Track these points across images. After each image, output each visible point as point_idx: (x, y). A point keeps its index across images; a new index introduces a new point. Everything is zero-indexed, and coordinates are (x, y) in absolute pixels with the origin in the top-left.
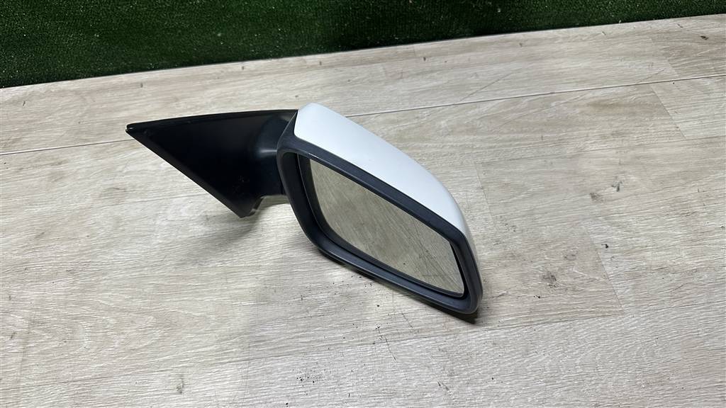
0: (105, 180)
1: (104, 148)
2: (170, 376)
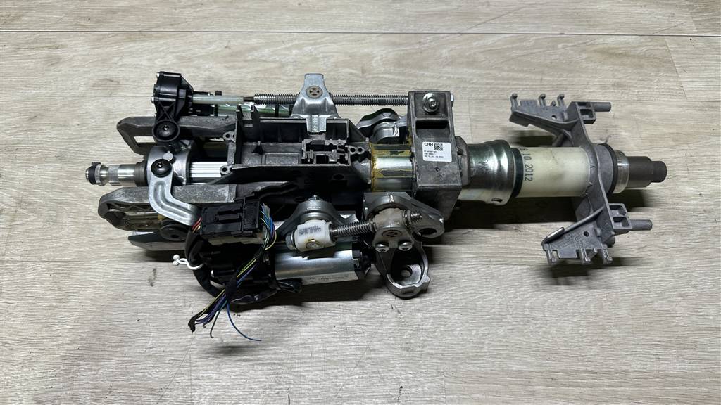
0: (100, 70)
1: (102, 37)
2: (143, 268)
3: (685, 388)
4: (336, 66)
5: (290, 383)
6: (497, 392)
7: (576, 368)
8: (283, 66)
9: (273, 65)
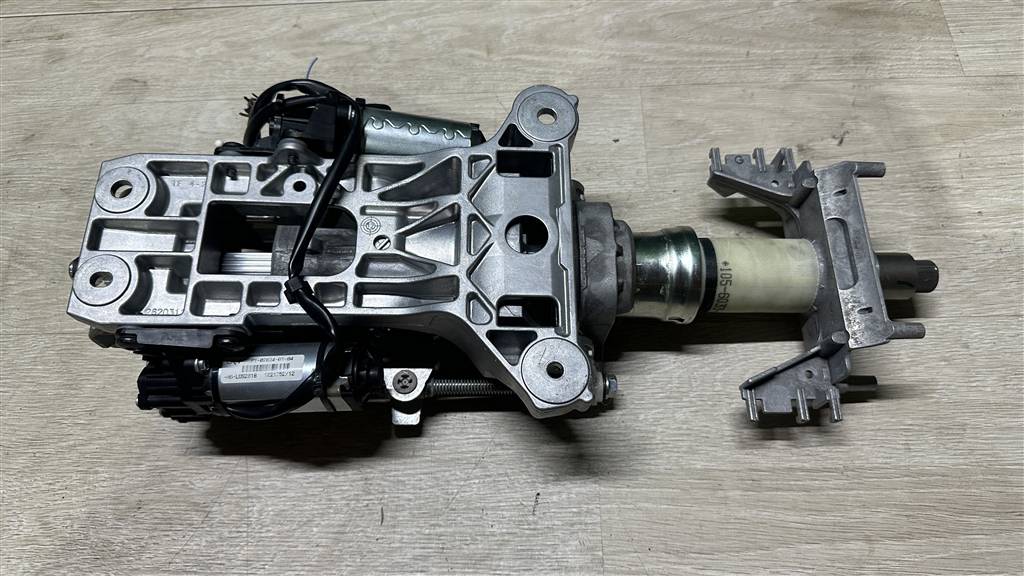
3: (946, 490)
4: (450, 46)
5: (384, 492)
6: (673, 499)
7: (788, 465)
8: (373, 48)
9: (359, 48)
